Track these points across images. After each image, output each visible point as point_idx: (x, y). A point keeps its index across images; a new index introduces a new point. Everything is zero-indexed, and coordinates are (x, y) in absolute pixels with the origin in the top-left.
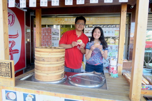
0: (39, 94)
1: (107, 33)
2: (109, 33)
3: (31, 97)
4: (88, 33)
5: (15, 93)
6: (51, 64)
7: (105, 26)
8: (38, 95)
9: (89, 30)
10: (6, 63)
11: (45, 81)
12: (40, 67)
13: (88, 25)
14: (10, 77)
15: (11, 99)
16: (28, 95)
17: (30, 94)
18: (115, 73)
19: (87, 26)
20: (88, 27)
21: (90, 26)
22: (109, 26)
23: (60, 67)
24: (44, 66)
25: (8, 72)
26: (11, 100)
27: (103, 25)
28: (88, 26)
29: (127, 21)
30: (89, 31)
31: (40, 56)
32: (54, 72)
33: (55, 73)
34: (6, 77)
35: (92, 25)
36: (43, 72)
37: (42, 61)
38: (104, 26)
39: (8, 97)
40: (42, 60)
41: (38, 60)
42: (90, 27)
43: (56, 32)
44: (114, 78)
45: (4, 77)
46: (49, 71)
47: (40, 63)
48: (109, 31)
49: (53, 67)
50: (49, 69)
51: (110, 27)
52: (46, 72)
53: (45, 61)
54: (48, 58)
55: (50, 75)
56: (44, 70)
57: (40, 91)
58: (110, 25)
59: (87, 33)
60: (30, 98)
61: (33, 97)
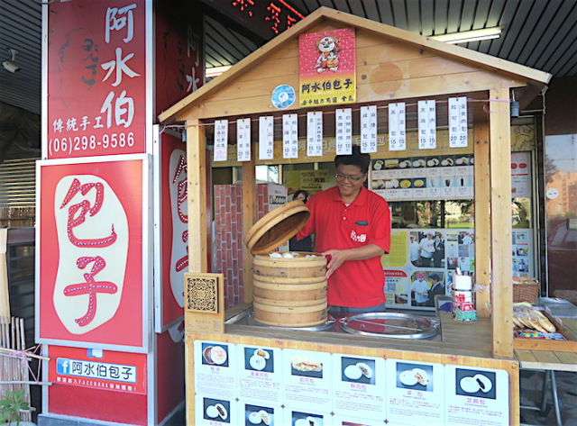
0: (282, 349)
1: (455, 185)
2: (462, 185)
3: (263, 356)
4: (384, 188)
5: (226, 348)
6: (300, 284)
7: (445, 162)
8: (279, 349)
9: (388, 178)
10: (207, 279)
11: (284, 325)
12: (271, 290)
13: (383, 160)
14: (216, 312)
15: (216, 362)
16: (256, 352)
17: (260, 348)
18: (467, 308)
19: (378, 166)
20: (380, 167)
21: (387, 163)
22: (459, 161)
23: (318, 293)
24: (281, 288)
25: (211, 300)
26: (216, 365)
27: (437, 157)
28: (383, 165)
29: (531, 141)
30: (384, 181)
31: (275, 265)
32: (305, 303)
33: (308, 306)
34: (207, 311)
35: (397, 161)
36: (278, 303)
37: (279, 276)
38: (440, 162)
39: (207, 358)
40: (280, 274)
41: (268, 275)
42: (390, 166)
43: (279, 195)
44: (464, 323)
45: (201, 311)
46: (292, 300)
47: (273, 281)
48: (462, 180)
49: (302, 292)
50: (293, 296)
51: (464, 164)
52: (287, 304)
53: (286, 277)
54: (295, 268)
55: (296, 311)
56: (281, 299)
57: (286, 341)
58: (464, 158)
59: (379, 188)
60: (261, 358)
61: (268, 356)
